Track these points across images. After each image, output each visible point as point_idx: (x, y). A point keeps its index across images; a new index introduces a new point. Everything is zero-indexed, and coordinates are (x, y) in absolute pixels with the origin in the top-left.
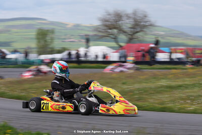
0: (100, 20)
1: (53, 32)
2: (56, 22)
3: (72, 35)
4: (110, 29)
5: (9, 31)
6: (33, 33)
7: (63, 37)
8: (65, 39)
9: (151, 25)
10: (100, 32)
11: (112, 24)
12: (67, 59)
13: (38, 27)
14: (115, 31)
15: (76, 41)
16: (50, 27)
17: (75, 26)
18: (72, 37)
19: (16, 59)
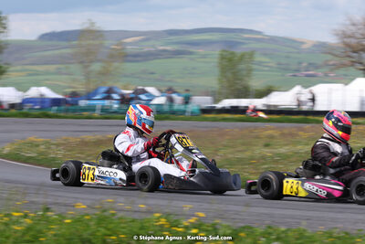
0: (337, 35)
3: (310, 64)
7: (293, 67)
8: (298, 71)
11: (358, 43)
15: (320, 74)
17: (315, 46)
18: (311, 67)
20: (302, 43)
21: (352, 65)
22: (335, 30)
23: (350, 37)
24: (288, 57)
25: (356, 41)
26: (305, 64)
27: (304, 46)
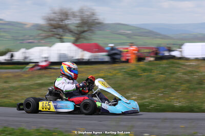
3: (31, 36)
4: (55, 28)
20: (25, 24)
26: (27, 37)
27: (27, 26)
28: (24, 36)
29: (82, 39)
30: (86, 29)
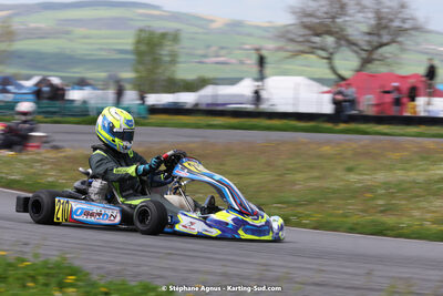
0: (294, 13)
1: (175, 37)
2: (185, 14)
3: (222, 48)
4: (318, 35)
5: (68, 33)
6: (127, 41)
7: (200, 52)
8: (205, 56)
9: (416, 29)
10: (292, 40)
11: (320, 24)
12: (208, 105)
13: (141, 24)
14: (330, 40)
15: (234, 61)
16: (170, 26)
18: (223, 52)
19: (85, 102)
20: (212, 21)
21: (312, 53)
22: (291, 7)
23: (310, 15)
24: (193, 39)
25: (318, 21)
26: (214, 49)
27: (214, 26)
28: (209, 47)
29: (377, 62)
30: (385, 39)
